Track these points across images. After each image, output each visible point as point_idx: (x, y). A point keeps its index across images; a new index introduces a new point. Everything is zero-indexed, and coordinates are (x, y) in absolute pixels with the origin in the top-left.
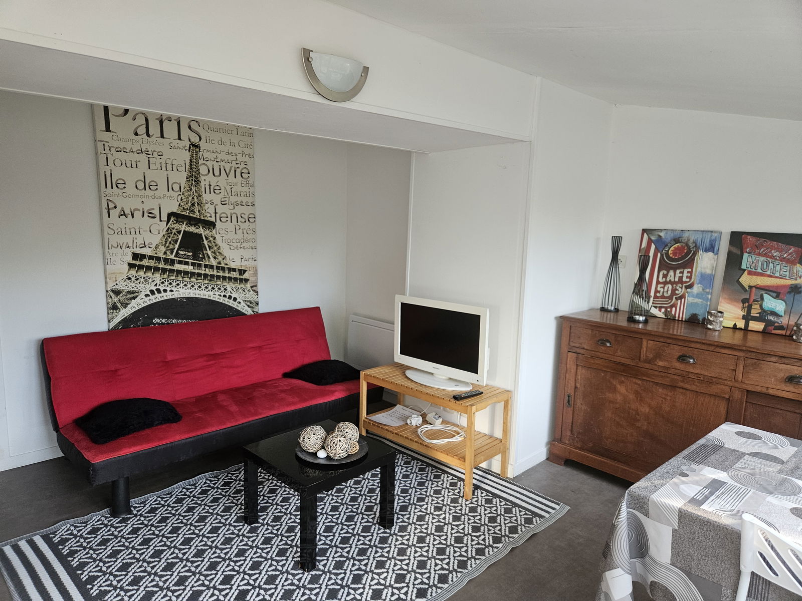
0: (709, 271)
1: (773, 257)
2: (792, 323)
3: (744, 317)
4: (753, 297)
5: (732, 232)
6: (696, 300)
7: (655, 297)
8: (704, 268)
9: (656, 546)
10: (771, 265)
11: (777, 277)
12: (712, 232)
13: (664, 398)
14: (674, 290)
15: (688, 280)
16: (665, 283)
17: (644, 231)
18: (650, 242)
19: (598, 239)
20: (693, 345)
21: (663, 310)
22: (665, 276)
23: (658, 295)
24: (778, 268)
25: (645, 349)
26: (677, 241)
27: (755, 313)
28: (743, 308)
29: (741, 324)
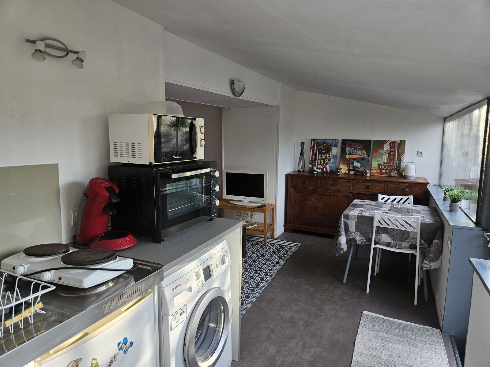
0: (335, 154)
1: (356, 148)
2: (363, 170)
3: (348, 170)
4: (350, 162)
5: (342, 140)
6: (332, 165)
7: (318, 165)
8: (334, 153)
9: (351, 227)
10: (355, 151)
11: (357, 155)
12: (336, 140)
13: (327, 200)
14: (324, 162)
15: (329, 158)
16: (321, 159)
17: (312, 140)
18: (314, 144)
19: (295, 143)
20: (336, 180)
21: (321, 169)
22: (321, 157)
23: (319, 164)
24: (357, 151)
25: (320, 183)
26: (324, 143)
27: (351, 168)
28: (347, 166)
29: (347, 172)
